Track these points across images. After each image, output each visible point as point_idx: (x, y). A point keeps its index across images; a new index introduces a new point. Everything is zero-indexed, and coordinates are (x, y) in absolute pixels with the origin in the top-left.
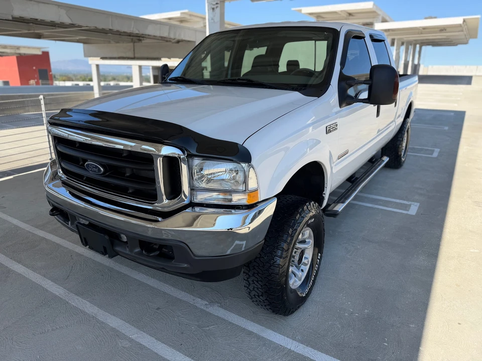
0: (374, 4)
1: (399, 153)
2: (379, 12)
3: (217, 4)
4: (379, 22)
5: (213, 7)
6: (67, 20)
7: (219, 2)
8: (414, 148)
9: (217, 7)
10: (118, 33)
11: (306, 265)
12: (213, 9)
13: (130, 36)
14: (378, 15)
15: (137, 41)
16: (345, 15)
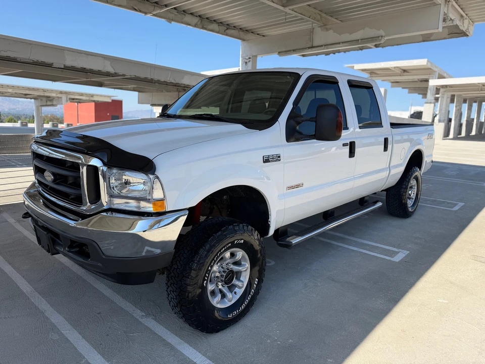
0: (428, 61)
1: (403, 201)
2: (435, 69)
3: (249, 58)
4: (435, 79)
5: (246, 61)
6: (111, 70)
7: (251, 57)
8: (435, 201)
9: (249, 61)
10: (166, 83)
11: (240, 288)
12: (246, 63)
13: (175, 86)
14: (435, 72)
15: (182, 90)
16: (399, 72)
